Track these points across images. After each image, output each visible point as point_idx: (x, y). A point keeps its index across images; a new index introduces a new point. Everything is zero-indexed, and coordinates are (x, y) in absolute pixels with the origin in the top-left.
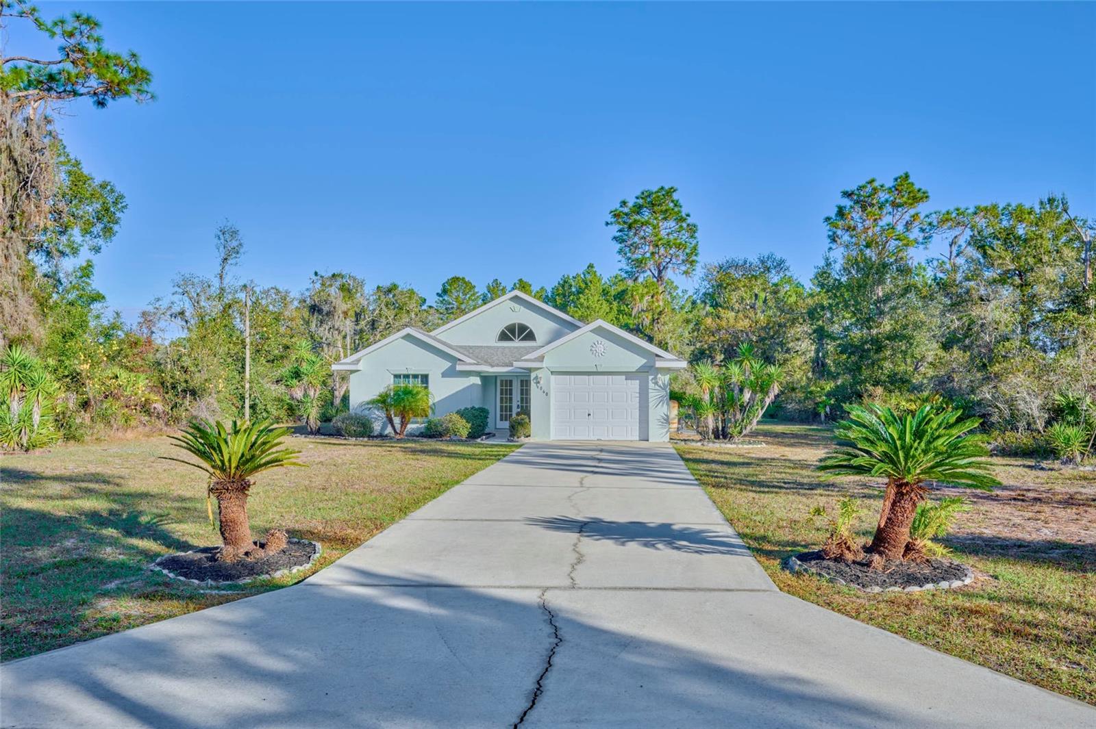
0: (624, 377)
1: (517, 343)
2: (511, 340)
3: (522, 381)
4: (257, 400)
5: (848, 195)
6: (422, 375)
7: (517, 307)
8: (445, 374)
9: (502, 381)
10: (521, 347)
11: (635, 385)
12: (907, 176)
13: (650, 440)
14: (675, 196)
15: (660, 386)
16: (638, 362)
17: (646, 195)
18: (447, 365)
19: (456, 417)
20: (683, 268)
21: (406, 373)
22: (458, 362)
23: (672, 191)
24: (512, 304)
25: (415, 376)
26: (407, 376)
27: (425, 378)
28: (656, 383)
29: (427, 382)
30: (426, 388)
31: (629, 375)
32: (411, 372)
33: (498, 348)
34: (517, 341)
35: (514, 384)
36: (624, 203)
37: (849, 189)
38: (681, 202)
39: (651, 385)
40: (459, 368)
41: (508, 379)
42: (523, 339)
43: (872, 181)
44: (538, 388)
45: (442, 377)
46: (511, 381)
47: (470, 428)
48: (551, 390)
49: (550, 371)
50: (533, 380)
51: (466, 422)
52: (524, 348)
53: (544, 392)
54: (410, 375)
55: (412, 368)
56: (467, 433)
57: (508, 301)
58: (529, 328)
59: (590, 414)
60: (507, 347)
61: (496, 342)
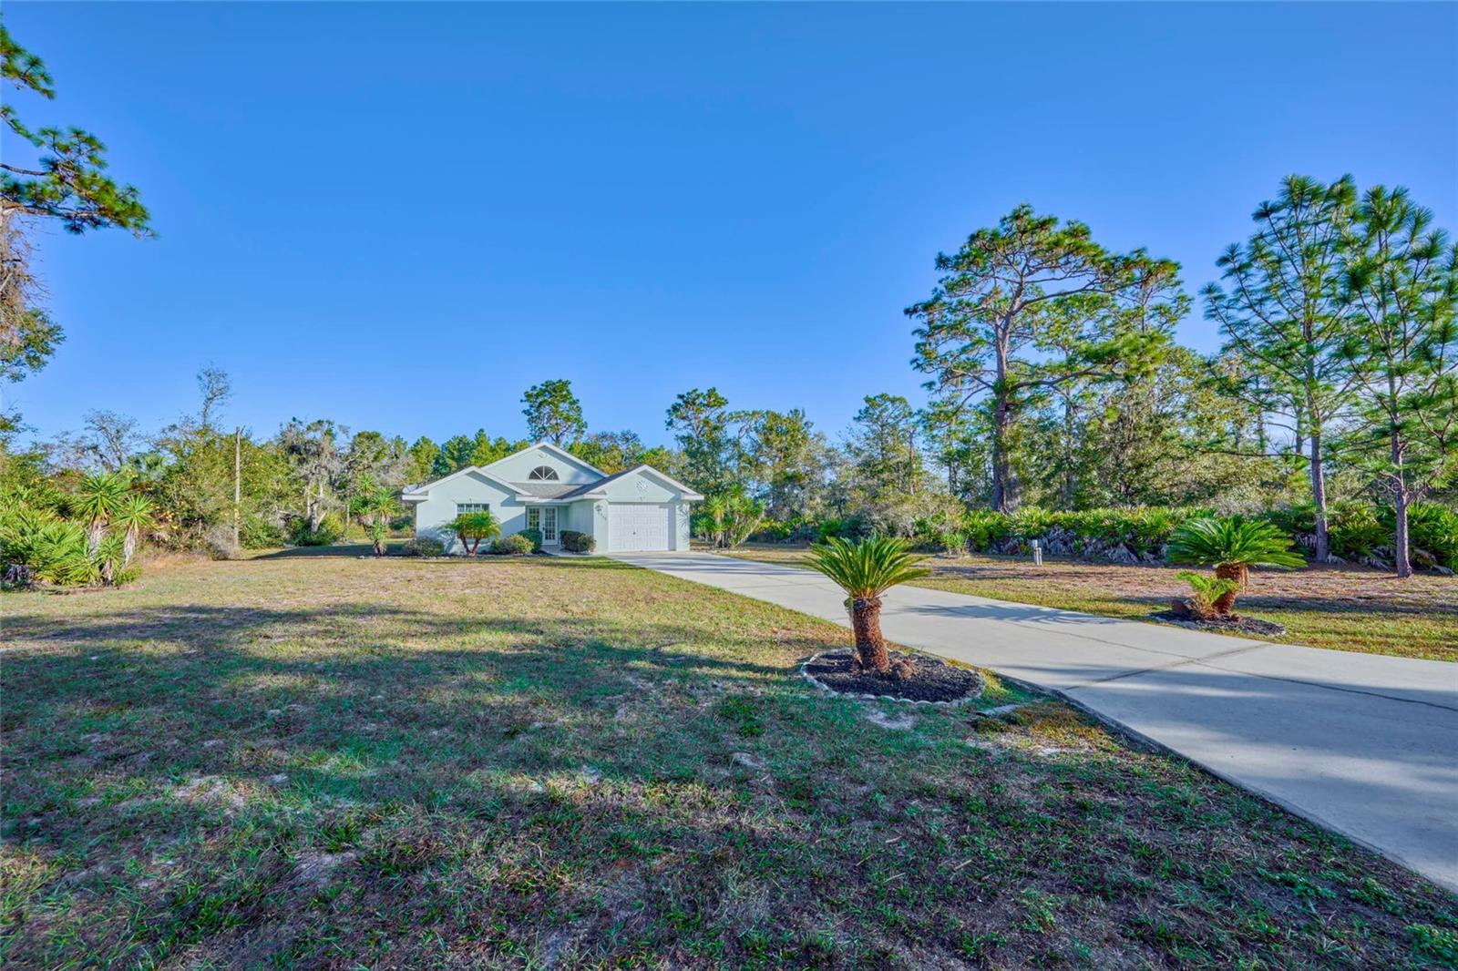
0: (658, 506)
1: (544, 481)
2: (538, 478)
3: (546, 510)
5: (681, 397)
6: (483, 505)
7: (544, 454)
8: (504, 504)
10: (547, 485)
11: (666, 511)
12: (714, 389)
13: (678, 550)
14: (570, 387)
15: (684, 512)
16: (670, 495)
17: (548, 384)
18: (505, 497)
19: (520, 538)
20: (575, 435)
21: (468, 502)
22: (517, 494)
23: (566, 384)
24: (540, 452)
25: (477, 505)
26: (469, 506)
27: (486, 507)
28: (681, 511)
31: (662, 505)
32: (473, 502)
33: (530, 485)
34: (544, 479)
35: (541, 512)
36: (534, 388)
37: (681, 393)
38: (572, 391)
39: (678, 512)
40: (518, 499)
42: (549, 479)
43: (695, 390)
44: (599, 514)
45: (501, 506)
46: (538, 510)
47: (533, 546)
48: (609, 516)
49: (608, 501)
50: (595, 508)
51: (530, 541)
52: (550, 485)
53: (603, 517)
54: (472, 505)
55: (475, 499)
56: (531, 549)
57: (537, 450)
58: (553, 470)
59: (635, 533)
60: (537, 484)
61: (528, 480)
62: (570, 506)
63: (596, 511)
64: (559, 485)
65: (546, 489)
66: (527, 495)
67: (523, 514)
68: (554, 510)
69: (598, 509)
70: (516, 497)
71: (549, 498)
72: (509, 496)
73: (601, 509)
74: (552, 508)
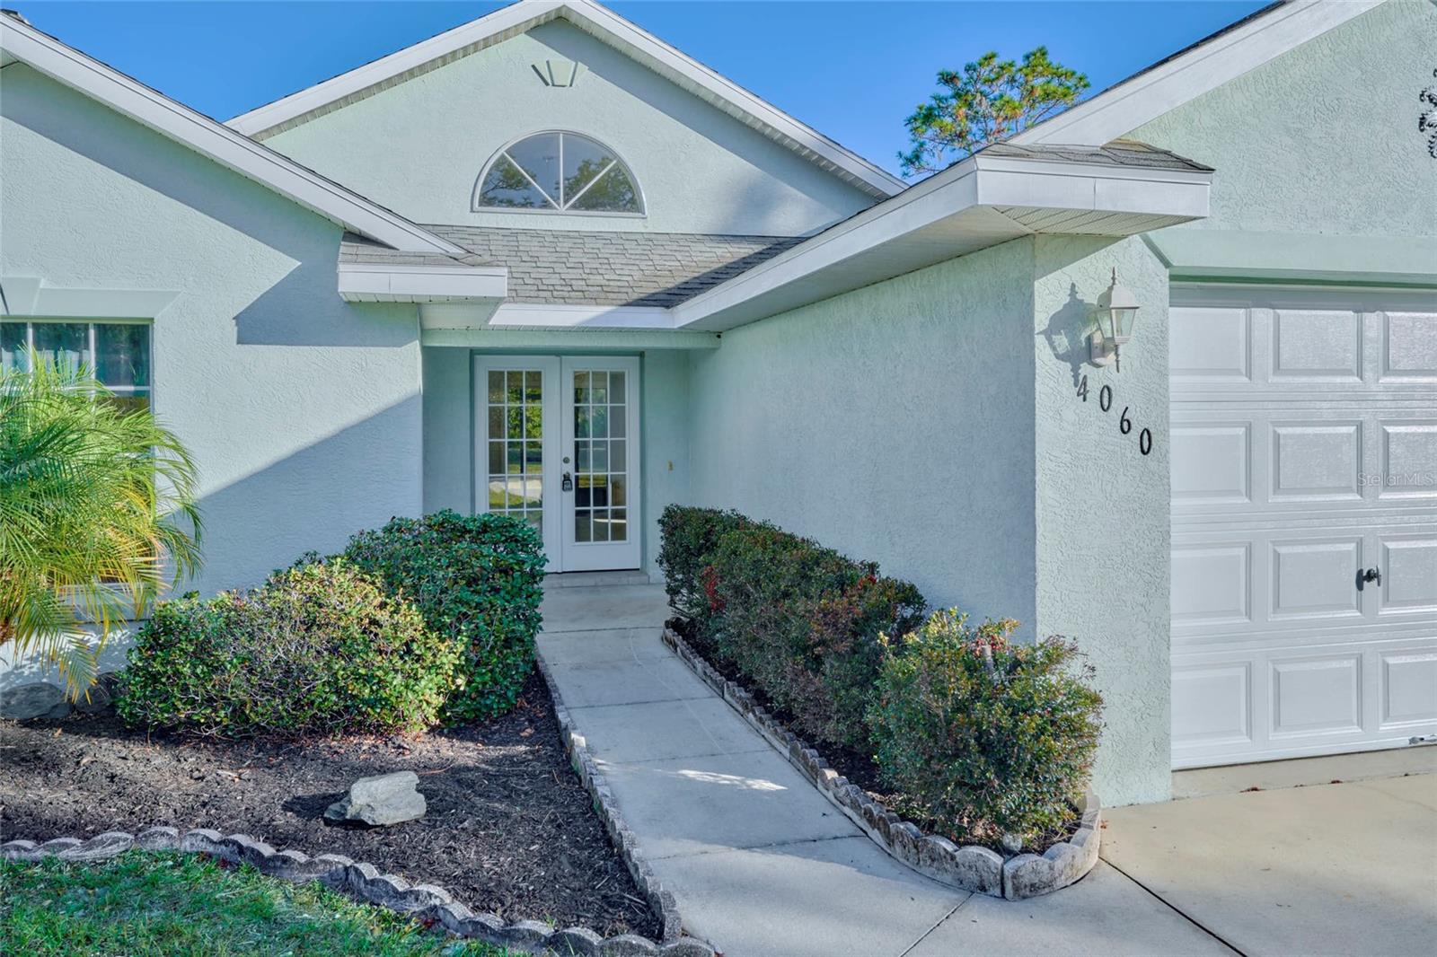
1: (564, 220)
2: (539, 201)
3: (579, 377)
9: (495, 380)
10: (581, 236)
18: (269, 267)
24: (541, 53)
27: (130, 347)
32: (28, 307)
33: (487, 231)
34: (563, 208)
35: (549, 388)
40: (357, 278)
41: (524, 365)
42: (584, 204)
44: (1083, 395)
45: (238, 343)
46: (535, 378)
47: (458, 670)
48: (1175, 413)
49: (1167, 264)
50: (1048, 333)
51: (430, 626)
52: (595, 236)
53: (1125, 426)
54: (25, 325)
55: (36, 282)
56: (439, 701)
57: (523, 38)
58: (616, 156)
59: (1370, 576)
60: (525, 232)
61: (472, 211)
62: (714, 350)
63: (1058, 356)
64: (651, 239)
65: (577, 256)
66: (427, 248)
67: (404, 404)
68: (617, 379)
69: (1073, 339)
70: (341, 267)
71: (595, 301)
72: (299, 263)
73: (1110, 346)
74: (609, 365)
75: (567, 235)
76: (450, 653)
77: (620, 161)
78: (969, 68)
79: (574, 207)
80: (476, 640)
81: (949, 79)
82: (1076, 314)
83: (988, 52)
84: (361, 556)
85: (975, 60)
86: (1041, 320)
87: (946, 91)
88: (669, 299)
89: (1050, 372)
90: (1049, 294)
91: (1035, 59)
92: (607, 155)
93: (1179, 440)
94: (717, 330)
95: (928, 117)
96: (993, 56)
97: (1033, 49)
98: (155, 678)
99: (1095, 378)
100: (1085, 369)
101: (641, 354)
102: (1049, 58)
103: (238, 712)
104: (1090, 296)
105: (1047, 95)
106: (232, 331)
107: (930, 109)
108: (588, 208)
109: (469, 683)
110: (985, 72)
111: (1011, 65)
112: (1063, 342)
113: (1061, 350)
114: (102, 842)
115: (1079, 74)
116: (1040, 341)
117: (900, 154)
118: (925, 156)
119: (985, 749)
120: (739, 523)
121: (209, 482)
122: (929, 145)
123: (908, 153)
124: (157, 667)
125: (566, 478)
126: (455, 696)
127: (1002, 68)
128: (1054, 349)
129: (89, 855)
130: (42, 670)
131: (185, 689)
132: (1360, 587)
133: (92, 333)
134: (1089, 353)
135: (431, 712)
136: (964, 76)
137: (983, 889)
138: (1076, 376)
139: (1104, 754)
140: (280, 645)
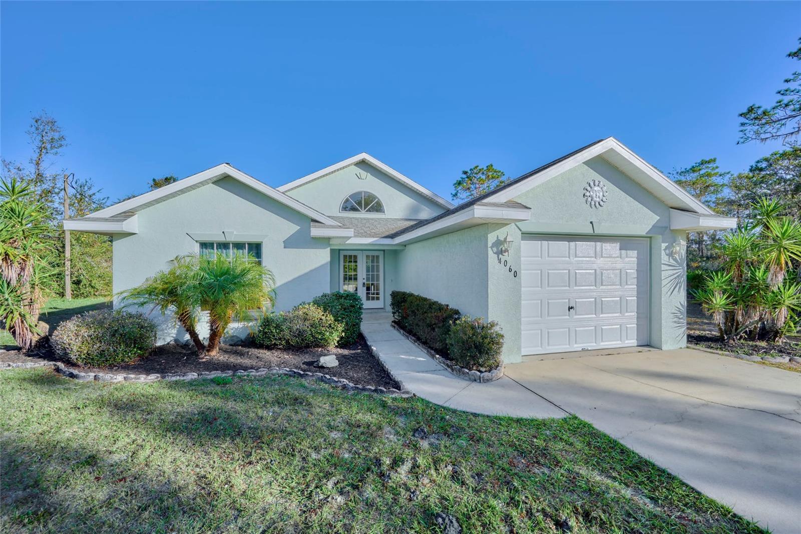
0: (617, 245)
1: (363, 215)
2: (357, 210)
3: (368, 256)
4: (82, 277)
6: (251, 245)
7: (363, 174)
8: (289, 243)
9: (345, 257)
10: (368, 219)
13: (664, 347)
15: (675, 260)
16: (650, 219)
18: (292, 228)
21: (222, 239)
22: (312, 224)
24: (358, 170)
25: (239, 246)
26: (224, 246)
27: (256, 249)
28: (671, 255)
29: (258, 254)
30: (259, 263)
31: (626, 241)
32: (231, 238)
34: (363, 212)
35: (359, 260)
39: (665, 258)
40: (316, 232)
41: (353, 253)
42: (369, 211)
44: (500, 262)
45: (285, 247)
46: (355, 257)
47: (343, 331)
48: (522, 267)
49: (521, 230)
50: (492, 247)
51: (335, 320)
52: (372, 219)
53: (510, 270)
54: (229, 243)
55: (233, 232)
56: (338, 339)
57: (353, 167)
58: (377, 198)
59: (572, 308)
60: (353, 218)
61: (339, 212)
62: (403, 250)
63: (494, 253)
64: (387, 220)
65: (367, 225)
66: (333, 224)
67: (327, 263)
68: (378, 257)
69: (498, 249)
70: (312, 229)
71: (373, 237)
72: (299, 228)
73: (506, 251)
74: (375, 254)
75: (365, 219)
76: (341, 327)
77: (379, 199)
78: (471, 170)
79: (367, 211)
80: (347, 324)
81: (465, 173)
82: (498, 243)
83: (476, 165)
84: (317, 303)
85: (472, 168)
86: (490, 244)
87: (465, 176)
88: (392, 236)
89: (492, 257)
90: (492, 238)
91: (490, 168)
92: (374, 197)
93: (524, 274)
94: (405, 245)
95: (459, 183)
96: (478, 166)
97: (489, 164)
98: (266, 333)
99: (503, 258)
100: (500, 256)
101: (384, 251)
102: (493, 167)
103: (287, 342)
104: (502, 239)
105: (493, 178)
106: (283, 245)
107: (460, 181)
108: (370, 211)
109: (345, 335)
110: (475, 171)
111: (483, 169)
112: (495, 249)
113: (494, 252)
114: (260, 371)
115: (502, 171)
116: (489, 249)
117: (452, 194)
118: (459, 194)
119: (476, 347)
120: (411, 295)
121: (278, 284)
122: (460, 191)
123: (454, 194)
124: (266, 330)
125: (364, 284)
126: (342, 338)
127: (480, 170)
128: (492, 250)
129: (258, 374)
130: (234, 332)
131: (274, 336)
132: (569, 310)
133: (247, 245)
134: (501, 252)
135: (336, 342)
136: (469, 172)
137: (475, 380)
138: (498, 258)
139: (504, 349)
140: (298, 326)
